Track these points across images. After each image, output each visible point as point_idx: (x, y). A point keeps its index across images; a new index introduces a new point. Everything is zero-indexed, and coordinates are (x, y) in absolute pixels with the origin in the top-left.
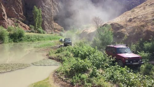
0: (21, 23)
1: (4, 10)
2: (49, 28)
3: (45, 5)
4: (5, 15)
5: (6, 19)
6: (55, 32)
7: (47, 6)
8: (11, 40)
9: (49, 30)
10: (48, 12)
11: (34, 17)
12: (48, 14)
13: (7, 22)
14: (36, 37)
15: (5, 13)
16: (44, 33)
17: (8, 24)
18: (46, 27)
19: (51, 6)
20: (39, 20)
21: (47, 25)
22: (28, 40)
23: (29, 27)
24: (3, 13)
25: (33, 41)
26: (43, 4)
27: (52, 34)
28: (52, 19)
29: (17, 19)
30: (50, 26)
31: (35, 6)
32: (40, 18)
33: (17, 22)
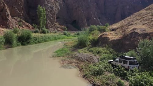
0: (24, 22)
1: (8, 10)
2: (52, 27)
3: (48, 3)
4: (9, 15)
5: (10, 19)
6: (58, 30)
7: (49, 5)
8: (19, 43)
9: (52, 29)
10: (50, 10)
11: (39, 17)
12: (51, 13)
13: (11, 22)
14: (43, 38)
15: (9, 12)
16: (48, 33)
17: (12, 24)
18: (49, 26)
19: (53, 4)
20: (43, 19)
21: (50, 24)
22: (35, 42)
23: (32, 26)
24: (7, 13)
25: (40, 43)
26: (45, 2)
27: (55, 33)
28: (55, 18)
29: (20, 18)
30: (53, 25)
31: (39, 6)
32: (44, 17)
33: (20, 21)
